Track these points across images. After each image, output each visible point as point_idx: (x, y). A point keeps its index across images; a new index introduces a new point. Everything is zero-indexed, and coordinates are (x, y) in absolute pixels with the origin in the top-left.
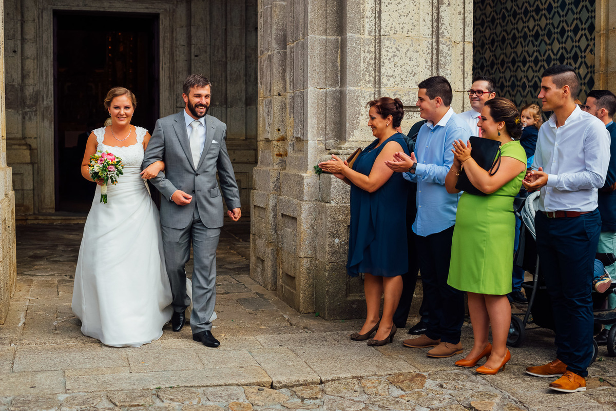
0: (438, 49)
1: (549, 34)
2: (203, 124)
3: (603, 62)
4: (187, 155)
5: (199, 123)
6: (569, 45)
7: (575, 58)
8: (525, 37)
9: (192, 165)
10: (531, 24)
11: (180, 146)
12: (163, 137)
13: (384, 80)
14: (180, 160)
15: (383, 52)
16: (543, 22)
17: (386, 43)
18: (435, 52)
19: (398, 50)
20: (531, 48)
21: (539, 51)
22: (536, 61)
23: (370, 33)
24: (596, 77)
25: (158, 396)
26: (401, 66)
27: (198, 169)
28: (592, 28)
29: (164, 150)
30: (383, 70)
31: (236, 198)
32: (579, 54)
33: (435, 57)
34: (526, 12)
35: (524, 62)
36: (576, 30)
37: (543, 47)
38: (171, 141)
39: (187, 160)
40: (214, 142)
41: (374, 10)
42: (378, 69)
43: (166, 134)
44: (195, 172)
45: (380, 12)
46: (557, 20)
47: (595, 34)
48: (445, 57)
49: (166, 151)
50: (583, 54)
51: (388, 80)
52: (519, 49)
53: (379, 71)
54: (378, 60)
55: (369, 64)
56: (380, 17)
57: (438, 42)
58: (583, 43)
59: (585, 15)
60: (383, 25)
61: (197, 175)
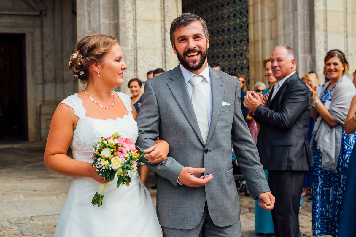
0: (165, 54)
1: (229, 43)
2: (208, 79)
3: (253, 57)
4: (192, 124)
5: (201, 79)
6: (238, 48)
7: (241, 55)
8: (218, 44)
9: (200, 137)
10: (220, 38)
11: (180, 112)
12: (156, 102)
13: (139, 69)
14: (183, 132)
15: (138, 56)
16: (226, 37)
17: (139, 51)
18: (164, 55)
19: (145, 54)
20: (221, 50)
21: (224, 52)
22: (223, 57)
23: (132, 47)
24: (250, 64)
25: (32, 220)
26: (147, 62)
27: (208, 143)
28: (248, 40)
29: (160, 121)
30: (138, 64)
31: (261, 180)
32: (243, 53)
33: (164, 58)
34: (218, 32)
35: (218, 57)
36: (241, 41)
37: (227, 50)
38: (167, 106)
39: (192, 131)
40: (225, 104)
41: (133, 35)
42: (136, 64)
43: (159, 98)
44: (204, 146)
45: (136, 36)
46: (232, 36)
47: (250, 44)
48: (169, 58)
49: (163, 121)
50: (245, 53)
51: (141, 69)
52: (215, 51)
53: (137, 65)
54: (136, 59)
55: (131, 62)
56: (136, 39)
57: (165, 50)
58: (245, 48)
59: (245, 33)
60: (138, 42)
61: (207, 151)
